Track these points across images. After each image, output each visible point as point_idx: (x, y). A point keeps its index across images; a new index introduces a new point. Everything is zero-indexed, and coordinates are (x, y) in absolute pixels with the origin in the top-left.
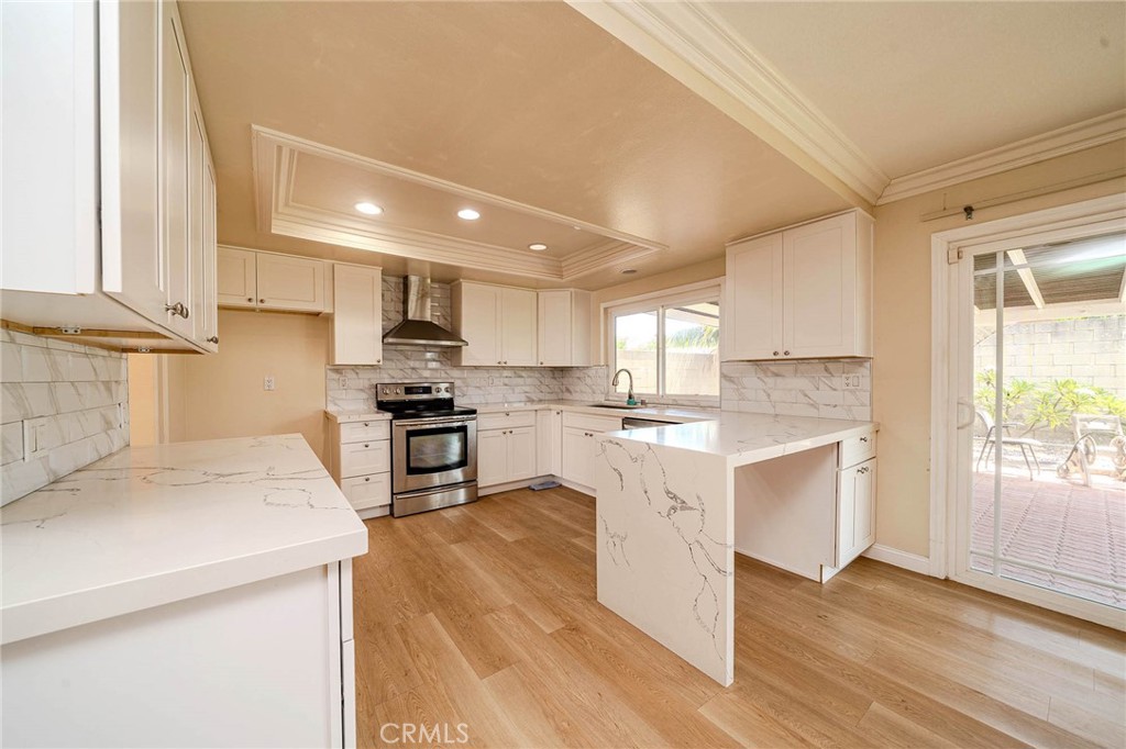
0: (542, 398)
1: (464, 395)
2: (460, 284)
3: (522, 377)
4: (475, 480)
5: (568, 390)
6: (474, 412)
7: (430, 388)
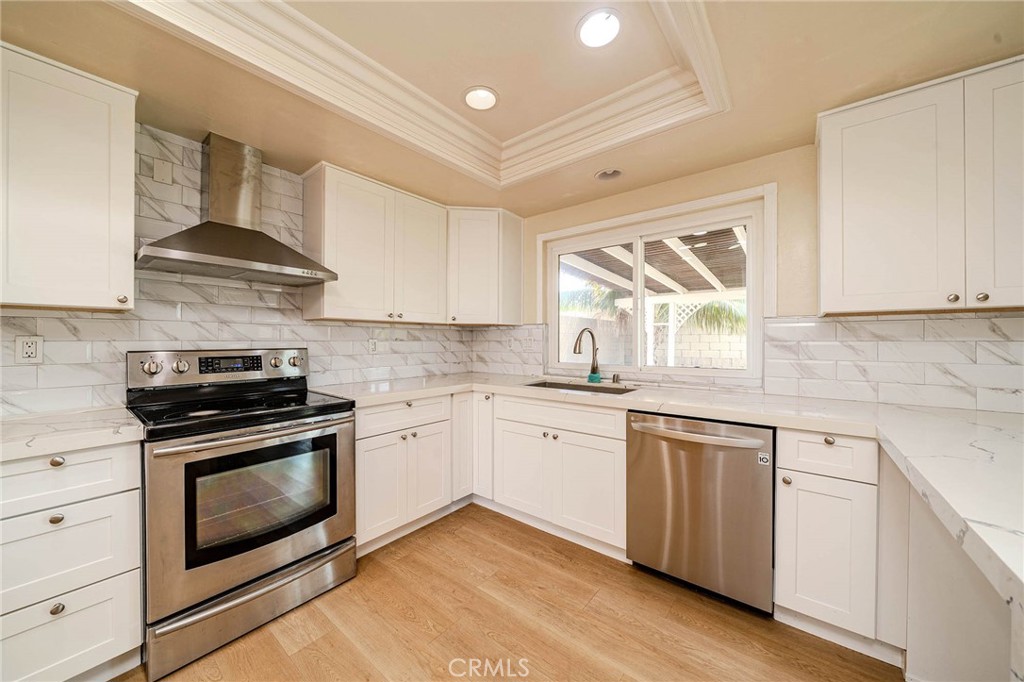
0: (446, 371)
1: (325, 371)
2: (322, 171)
3: (419, 340)
4: (350, 538)
5: (481, 359)
6: (350, 405)
7: (259, 358)
